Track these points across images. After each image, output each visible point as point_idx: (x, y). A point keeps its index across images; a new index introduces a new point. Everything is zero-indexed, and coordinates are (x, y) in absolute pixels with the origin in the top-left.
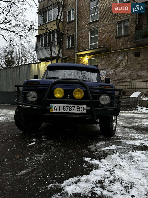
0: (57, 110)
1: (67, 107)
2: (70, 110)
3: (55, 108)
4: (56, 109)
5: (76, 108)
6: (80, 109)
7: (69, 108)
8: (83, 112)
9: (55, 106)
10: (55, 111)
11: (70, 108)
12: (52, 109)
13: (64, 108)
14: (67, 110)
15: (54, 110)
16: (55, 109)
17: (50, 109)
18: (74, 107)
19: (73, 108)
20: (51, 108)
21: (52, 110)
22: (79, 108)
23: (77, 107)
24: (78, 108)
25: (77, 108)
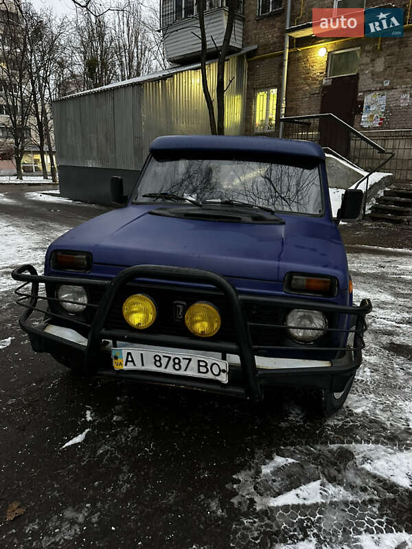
0: (135, 365)
1: (167, 359)
2: (177, 367)
3: (130, 359)
4: (133, 361)
5: (194, 364)
6: (209, 367)
7: (171, 363)
8: (218, 378)
9: (129, 354)
10: (130, 366)
11: (175, 364)
12: (119, 361)
13: (156, 361)
14: (166, 368)
15: (126, 365)
16: (130, 361)
17: (114, 361)
18: (190, 360)
19: (184, 363)
20: (116, 358)
21: (121, 364)
22: (206, 366)
23: (199, 361)
24: (201, 364)
25: (199, 366)
